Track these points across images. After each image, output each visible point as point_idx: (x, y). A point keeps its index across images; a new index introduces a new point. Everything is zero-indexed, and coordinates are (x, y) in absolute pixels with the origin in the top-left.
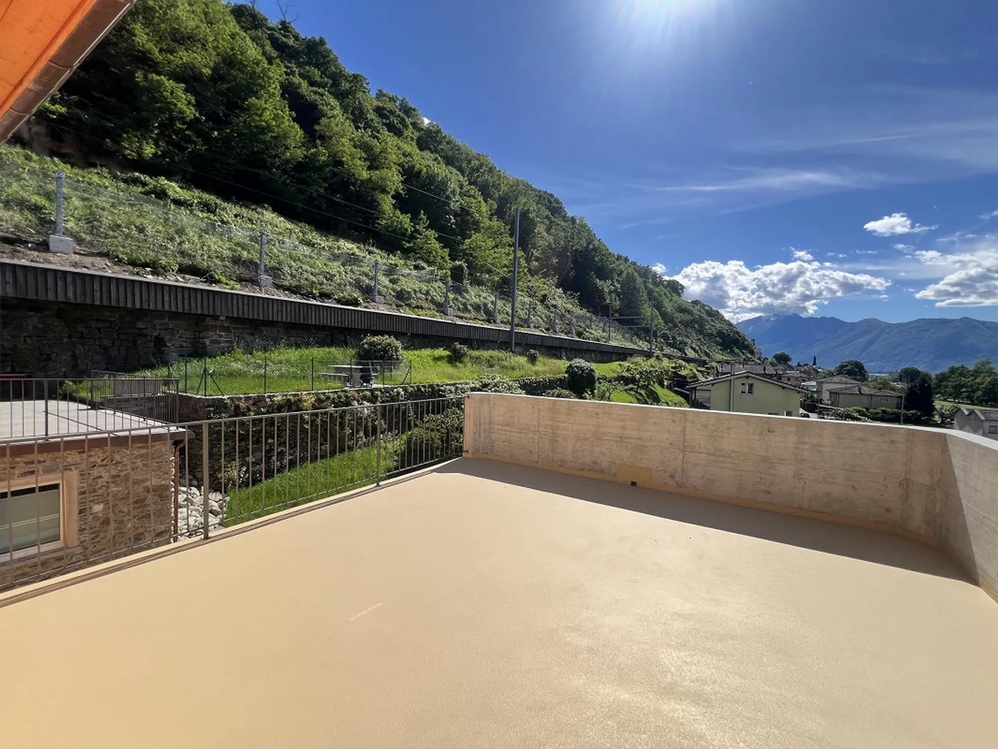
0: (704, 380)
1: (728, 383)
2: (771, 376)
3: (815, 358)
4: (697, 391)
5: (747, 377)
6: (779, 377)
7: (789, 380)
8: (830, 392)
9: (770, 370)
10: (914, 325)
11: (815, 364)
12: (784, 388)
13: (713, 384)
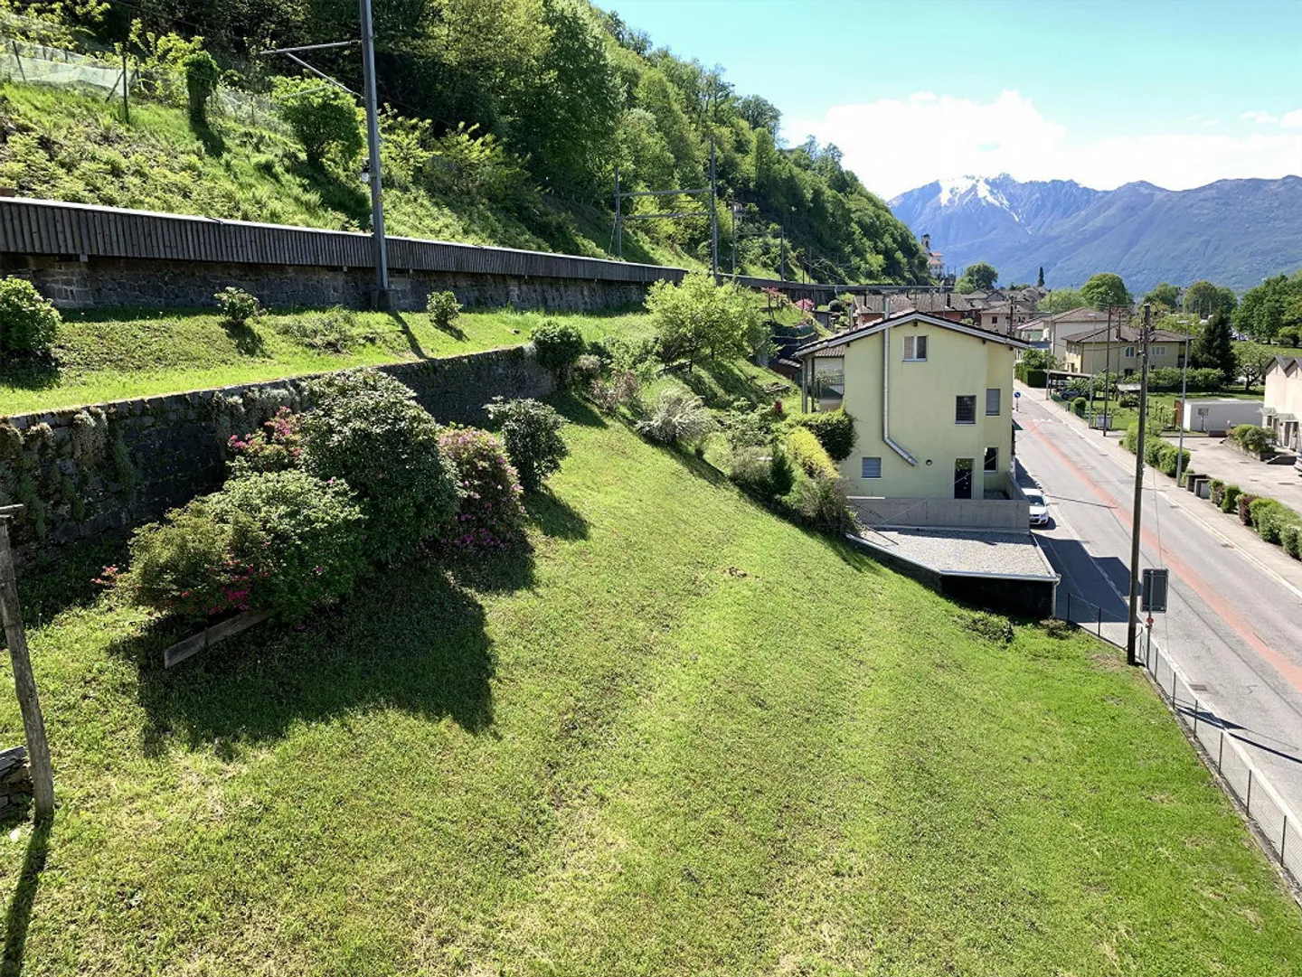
0: (829, 335)
1: (876, 339)
2: (963, 314)
3: (1041, 269)
4: (816, 360)
5: (915, 323)
6: (977, 316)
7: (995, 320)
8: (1069, 342)
9: (960, 303)
10: (1208, 193)
11: (1041, 282)
12: (984, 341)
13: (848, 344)
